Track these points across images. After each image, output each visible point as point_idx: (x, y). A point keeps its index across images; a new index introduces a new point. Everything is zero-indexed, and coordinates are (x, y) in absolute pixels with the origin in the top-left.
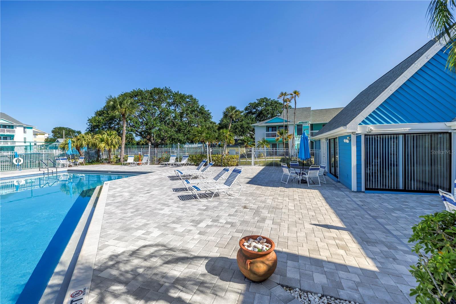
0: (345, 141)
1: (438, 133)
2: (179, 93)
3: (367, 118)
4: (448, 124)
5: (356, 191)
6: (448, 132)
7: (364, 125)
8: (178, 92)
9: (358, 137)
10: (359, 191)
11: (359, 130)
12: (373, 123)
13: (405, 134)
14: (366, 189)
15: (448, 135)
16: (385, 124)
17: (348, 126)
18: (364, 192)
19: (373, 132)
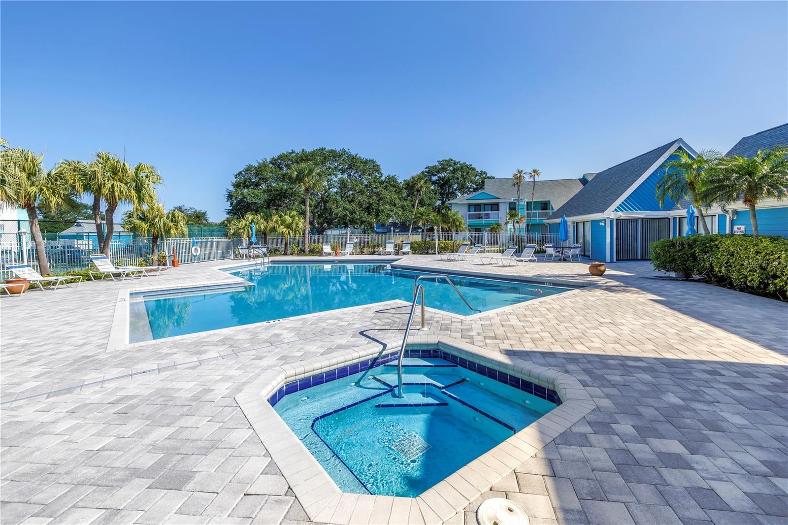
0: (600, 224)
1: (664, 218)
2: (358, 156)
3: (618, 207)
4: (668, 212)
5: (609, 261)
6: (668, 218)
7: (615, 212)
8: (356, 155)
9: (612, 221)
10: (612, 262)
11: (613, 216)
12: (622, 211)
13: (642, 219)
14: (617, 260)
15: (668, 219)
16: (630, 211)
17: (605, 212)
18: (615, 262)
19: (622, 218)
